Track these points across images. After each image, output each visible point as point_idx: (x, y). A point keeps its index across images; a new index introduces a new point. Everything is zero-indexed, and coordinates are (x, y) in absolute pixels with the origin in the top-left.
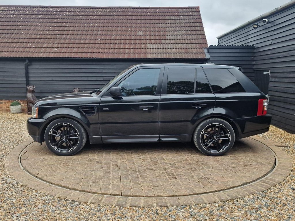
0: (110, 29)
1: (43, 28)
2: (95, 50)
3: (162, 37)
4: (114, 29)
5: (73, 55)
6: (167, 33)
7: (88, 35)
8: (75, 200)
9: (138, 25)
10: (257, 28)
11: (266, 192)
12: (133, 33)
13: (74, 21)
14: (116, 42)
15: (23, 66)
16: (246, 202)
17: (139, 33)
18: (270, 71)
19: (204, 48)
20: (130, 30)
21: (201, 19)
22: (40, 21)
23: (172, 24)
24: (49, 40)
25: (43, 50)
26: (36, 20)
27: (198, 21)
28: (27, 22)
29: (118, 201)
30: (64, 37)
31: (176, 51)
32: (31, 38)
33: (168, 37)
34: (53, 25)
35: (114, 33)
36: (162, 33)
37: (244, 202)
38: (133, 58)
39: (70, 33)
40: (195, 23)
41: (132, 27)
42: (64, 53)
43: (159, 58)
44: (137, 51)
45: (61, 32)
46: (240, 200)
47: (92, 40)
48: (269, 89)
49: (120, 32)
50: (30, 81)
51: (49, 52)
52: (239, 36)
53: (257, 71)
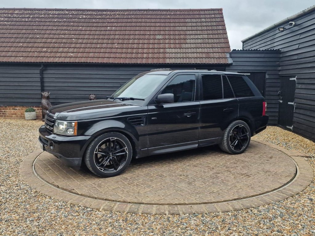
0: (127, 33)
1: (58, 32)
2: (112, 55)
3: (182, 41)
4: (132, 32)
5: (89, 60)
6: (188, 37)
7: (105, 39)
8: (87, 206)
9: (157, 28)
10: (283, 31)
11: (283, 202)
12: (152, 37)
13: (90, 24)
14: (134, 46)
15: (38, 72)
16: (260, 212)
17: (158, 37)
18: (296, 77)
19: (227, 53)
20: (148, 33)
21: (223, 21)
22: (55, 25)
23: (193, 27)
24: (64, 44)
25: (58, 55)
26: (52, 24)
27: (220, 23)
28: (43, 25)
29: (130, 208)
30: (80, 41)
31: (197, 56)
32: (46, 43)
33: (188, 41)
34: (69, 28)
35: (132, 37)
36: (182, 37)
37: (258, 211)
38: (151, 63)
39: (86, 37)
40: (218, 25)
41: (151, 30)
42: (80, 58)
43: (178, 63)
44: (156, 56)
45: (77, 36)
46: (255, 209)
47: (109, 44)
48: (295, 97)
49: (138, 35)
50: (45, 87)
51: (64, 57)
52: (264, 40)
53: (282, 77)
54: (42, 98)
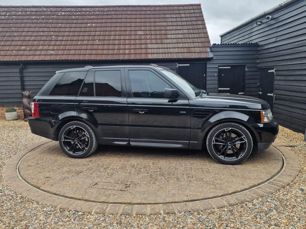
0: (108, 29)
1: (37, 29)
2: (94, 52)
3: (163, 36)
4: (112, 29)
5: (70, 58)
6: (169, 32)
7: (85, 36)
8: (78, 210)
9: (138, 24)
10: (260, 25)
11: (275, 194)
12: (133, 33)
13: (69, 21)
14: (115, 42)
15: (18, 70)
16: (255, 205)
17: (139, 33)
18: (274, 69)
19: (207, 47)
20: (129, 29)
21: (203, 16)
22: (34, 22)
23: (173, 23)
24: (44, 41)
25: (38, 53)
26: (29, 21)
27: (199, 18)
28: (20, 23)
29: (123, 210)
30: (60, 38)
31: (179, 50)
32: (25, 40)
33: (169, 36)
34: (47, 25)
35: (113, 33)
36: (163, 32)
38: (134, 59)
39: (66, 34)
40: (197, 20)
41: (132, 26)
42: (61, 55)
43: (160, 58)
44: (138, 51)
45: (57, 34)
46: (249, 203)
47: (90, 41)
48: (274, 88)
49: (119, 32)
50: (26, 86)
51: (44, 55)
52: (242, 34)
53: (261, 69)
54: (22, 98)
